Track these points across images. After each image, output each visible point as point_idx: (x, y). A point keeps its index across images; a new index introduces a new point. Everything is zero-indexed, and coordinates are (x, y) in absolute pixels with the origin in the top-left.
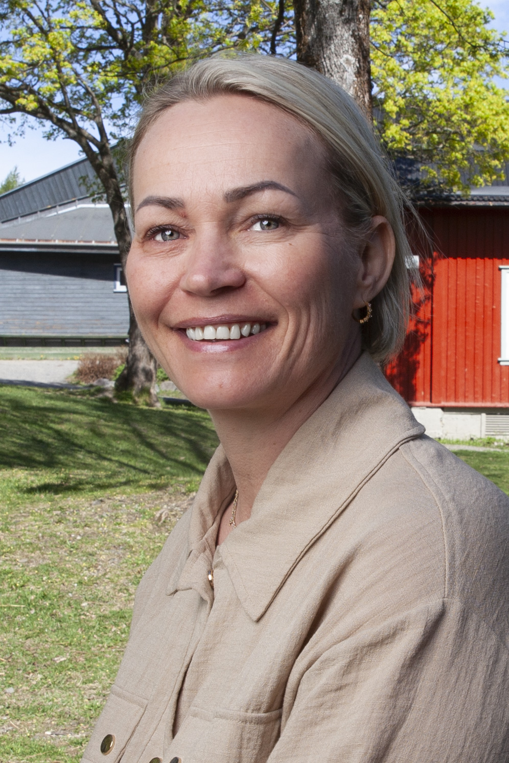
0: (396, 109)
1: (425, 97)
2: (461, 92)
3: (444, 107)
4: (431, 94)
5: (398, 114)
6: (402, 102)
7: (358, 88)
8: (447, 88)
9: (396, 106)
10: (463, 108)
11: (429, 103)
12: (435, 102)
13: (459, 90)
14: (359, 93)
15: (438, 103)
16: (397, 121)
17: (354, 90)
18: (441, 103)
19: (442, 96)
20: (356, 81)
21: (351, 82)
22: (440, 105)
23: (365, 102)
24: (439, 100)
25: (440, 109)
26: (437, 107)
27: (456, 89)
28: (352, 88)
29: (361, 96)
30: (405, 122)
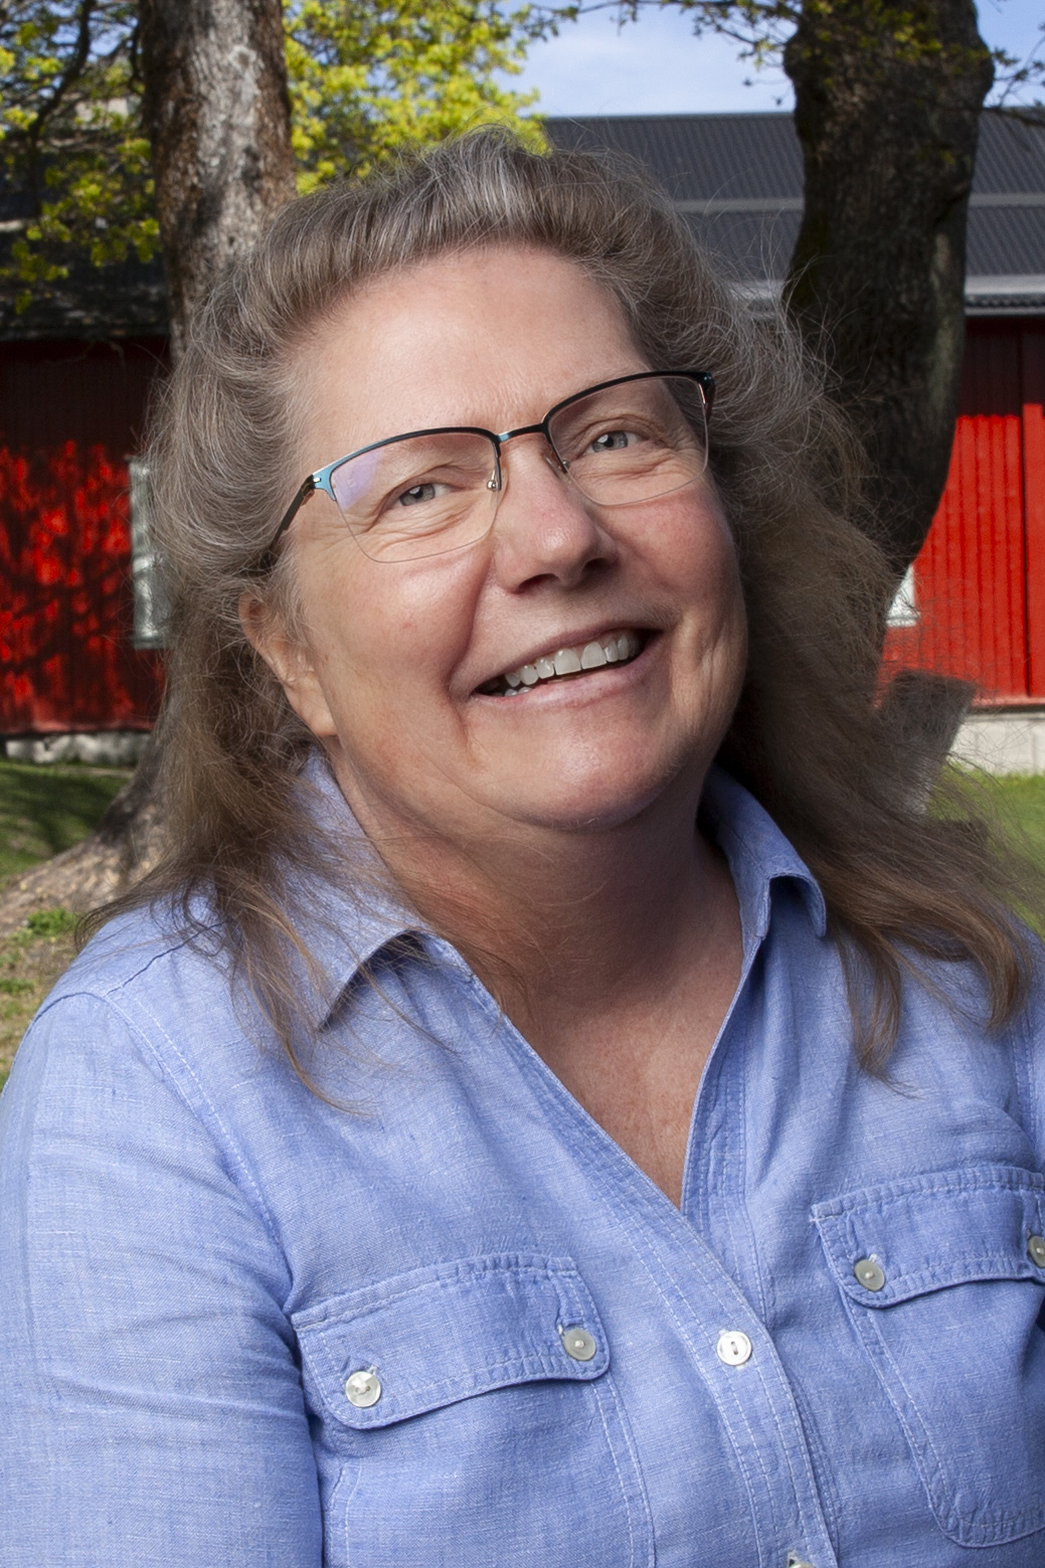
0: (307, 143)
1: (364, 118)
2: (432, 105)
3: (402, 134)
4: (374, 110)
5: (315, 154)
6: (317, 126)
7: (264, 111)
8: (403, 97)
9: (308, 135)
10: (438, 135)
11: (372, 128)
12: (383, 125)
13: (427, 99)
14: (266, 120)
15: (389, 128)
16: (310, 167)
17: (257, 115)
18: (395, 127)
19: (396, 112)
20: (260, 98)
21: (250, 97)
22: (394, 131)
23: (278, 137)
24: (391, 122)
25: (394, 139)
26: (388, 135)
27: (422, 99)
28: (252, 111)
29: (271, 125)
30: (327, 167)
